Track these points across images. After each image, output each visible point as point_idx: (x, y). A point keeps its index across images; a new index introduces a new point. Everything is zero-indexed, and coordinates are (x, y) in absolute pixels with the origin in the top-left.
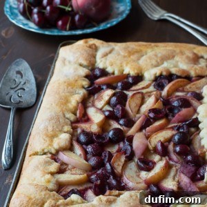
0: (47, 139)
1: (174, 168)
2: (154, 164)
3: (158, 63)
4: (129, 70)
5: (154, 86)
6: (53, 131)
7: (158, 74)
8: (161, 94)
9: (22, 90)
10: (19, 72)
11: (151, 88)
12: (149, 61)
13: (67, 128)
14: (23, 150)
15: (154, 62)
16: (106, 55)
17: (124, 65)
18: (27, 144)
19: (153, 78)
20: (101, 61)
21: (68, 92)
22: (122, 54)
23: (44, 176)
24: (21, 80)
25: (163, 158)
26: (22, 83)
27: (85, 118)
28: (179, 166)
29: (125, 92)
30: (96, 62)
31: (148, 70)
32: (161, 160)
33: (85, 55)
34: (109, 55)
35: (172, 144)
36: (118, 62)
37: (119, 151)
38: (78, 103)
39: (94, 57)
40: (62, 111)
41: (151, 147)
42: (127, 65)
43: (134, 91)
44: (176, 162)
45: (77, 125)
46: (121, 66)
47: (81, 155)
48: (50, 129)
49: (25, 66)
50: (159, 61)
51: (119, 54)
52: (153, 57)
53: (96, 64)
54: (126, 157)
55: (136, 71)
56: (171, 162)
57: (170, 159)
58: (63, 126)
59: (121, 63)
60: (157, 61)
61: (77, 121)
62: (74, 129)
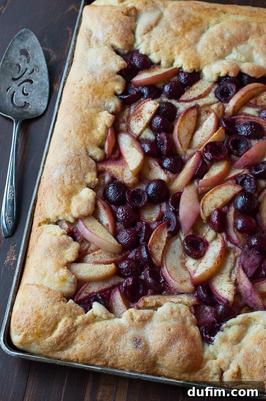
0: (63, 199)
1: (232, 256)
2: (206, 245)
3: (224, 51)
4: (182, 62)
5: (215, 93)
6: (71, 184)
7: (222, 74)
8: (224, 108)
9: (28, 83)
10: (24, 52)
11: (211, 98)
12: (210, 47)
13: (91, 177)
14: (30, 212)
15: (218, 51)
16: (149, 29)
17: (176, 52)
18: (36, 200)
19: (214, 78)
20: (143, 41)
21: (94, 107)
22: (174, 27)
23: (58, 270)
24: (27, 66)
25: (219, 236)
26: (29, 71)
27: (116, 155)
28: (239, 251)
29: (174, 102)
30: (135, 40)
31: (209, 64)
32: (215, 238)
33: (120, 30)
34: (155, 30)
35: (232, 210)
36: (167, 46)
37: (160, 219)
38: (107, 128)
39: (133, 32)
40: (84, 144)
41: (203, 217)
42: (179, 53)
43: (186, 101)
44: (236, 245)
45: (104, 166)
46: (171, 53)
47: (108, 225)
48: (67, 180)
49: (32, 41)
50: (225, 47)
51: (169, 29)
52: (218, 39)
53: (135, 45)
54: (169, 232)
55: (191, 67)
56: (229, 245)
57: (229, 238)
58: (85, 174)
59: (171, 49)
60: (222, 48)
61: (105, 159)
62: (100, 173)
